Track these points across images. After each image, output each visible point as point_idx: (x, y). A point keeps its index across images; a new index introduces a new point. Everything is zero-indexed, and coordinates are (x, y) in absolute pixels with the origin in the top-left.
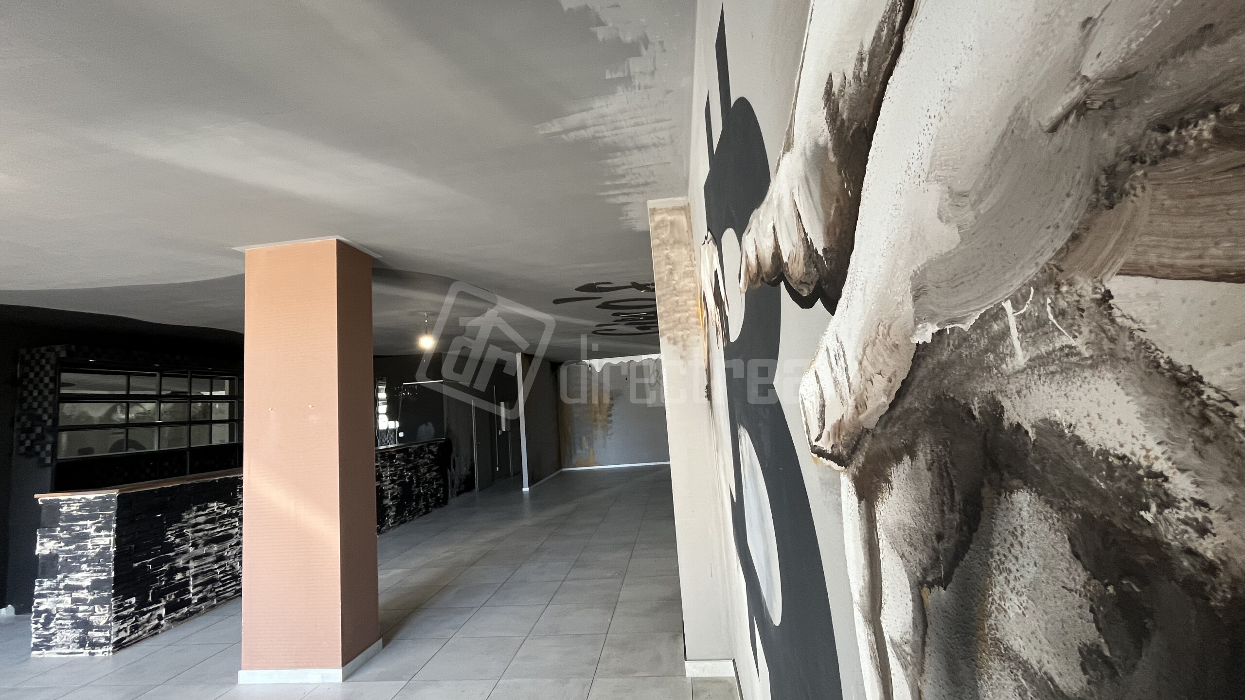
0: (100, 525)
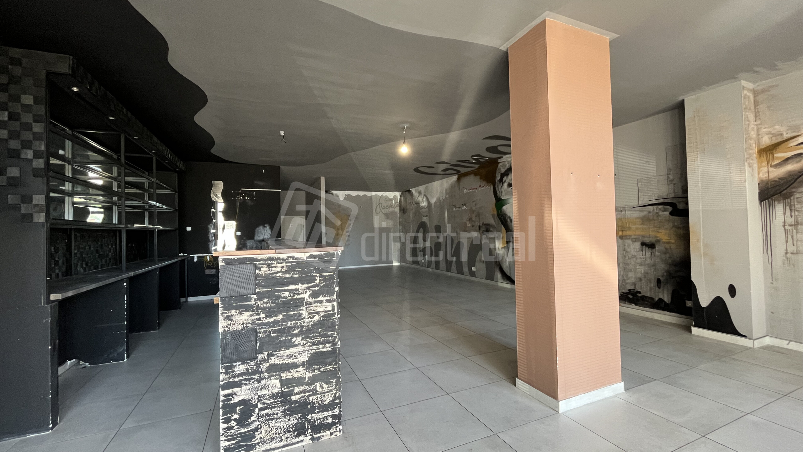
0: (316, 288)
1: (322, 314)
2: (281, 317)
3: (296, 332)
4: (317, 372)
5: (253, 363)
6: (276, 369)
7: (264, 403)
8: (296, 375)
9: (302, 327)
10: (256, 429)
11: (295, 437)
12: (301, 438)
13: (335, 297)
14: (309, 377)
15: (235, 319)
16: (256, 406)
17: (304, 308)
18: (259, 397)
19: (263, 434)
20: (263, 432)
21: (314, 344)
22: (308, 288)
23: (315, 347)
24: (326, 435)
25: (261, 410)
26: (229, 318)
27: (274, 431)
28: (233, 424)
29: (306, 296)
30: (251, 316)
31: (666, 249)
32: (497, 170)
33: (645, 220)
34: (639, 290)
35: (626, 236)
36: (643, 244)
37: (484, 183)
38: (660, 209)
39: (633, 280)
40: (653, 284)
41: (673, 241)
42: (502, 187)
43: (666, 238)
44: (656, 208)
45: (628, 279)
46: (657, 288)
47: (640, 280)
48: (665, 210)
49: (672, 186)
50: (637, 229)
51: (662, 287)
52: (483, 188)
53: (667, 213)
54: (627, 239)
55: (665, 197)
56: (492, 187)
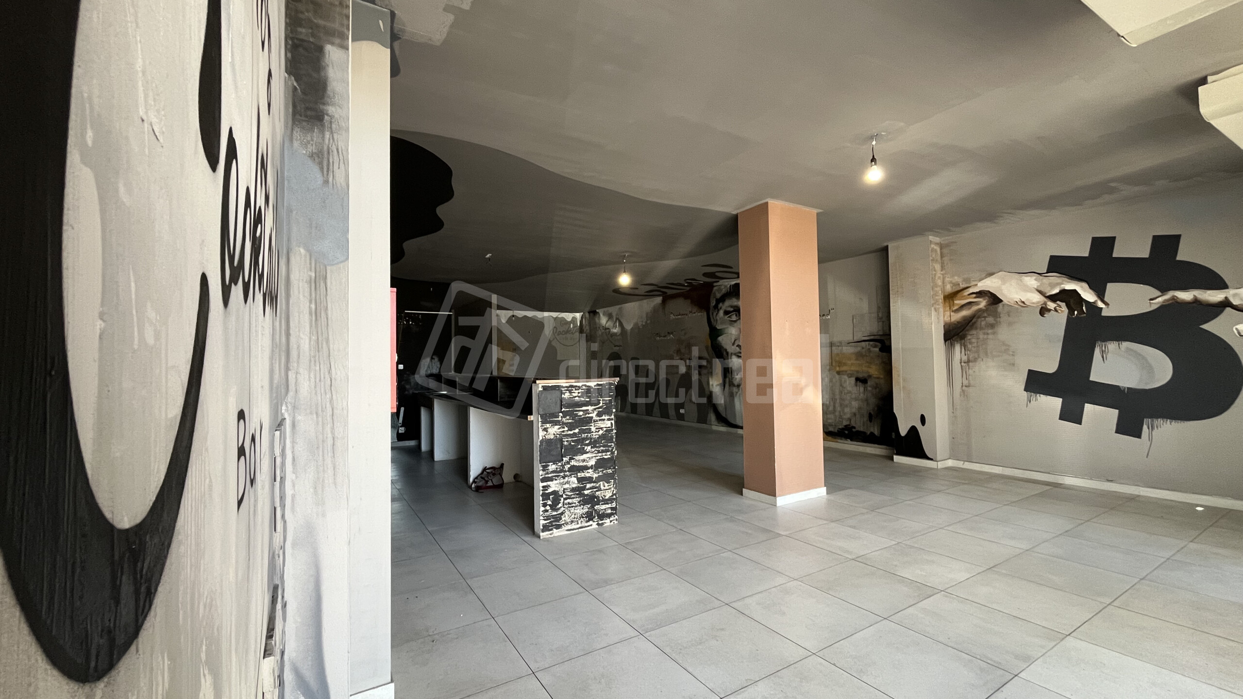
0: (600, 410)
1: (605, 429)
2: (577, 431)
3: (587, 442)
4: (601, 474)
5: (560, 464)
6: (574, 470)
7: (566, 495)
8: (588, 475)
9: (591, 439)
10: (562, 513)
11: (587, 522)
12: (591, 522)
13: (613, 417)
14: (596, 477)
15: (549, 430)
16: (562, 496)
17: (593, 424)
18: (564, 489)
19: (566, 518)
20: (567, 516)
21: (599, 452)
22: (595, 409)
23: (600, 454)
24: (607, 522)
25: (565, 499)
26: (545, 430)
27: (573, 516)
28: (548, 508)
29: (594, 415)
30: (559, 429)
31: (877, 384)
32: (712, 294)
33: (859, 355)
34: (854, 425)
35: (843, 371)
36: (857, 379)
37: (695, 309)
38: (871, 346)
39: (848, 416)
40: (866, 419)
41: (882, 376)
42: (717, 314)
43: (876, 373)
44: (869, 344)
45: (845, 414)
46: (869, 422)
47: (855, 414)
48: (875, 346)
49: (881, 323)
50: (852, 364)
51: (873, 421)
52: (694, 315)
53: (877, 349)
54: (843, 374)
55: (876, 334)
56: (705, 313)
